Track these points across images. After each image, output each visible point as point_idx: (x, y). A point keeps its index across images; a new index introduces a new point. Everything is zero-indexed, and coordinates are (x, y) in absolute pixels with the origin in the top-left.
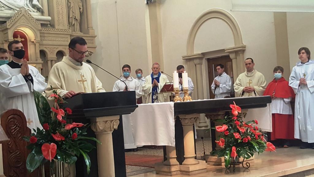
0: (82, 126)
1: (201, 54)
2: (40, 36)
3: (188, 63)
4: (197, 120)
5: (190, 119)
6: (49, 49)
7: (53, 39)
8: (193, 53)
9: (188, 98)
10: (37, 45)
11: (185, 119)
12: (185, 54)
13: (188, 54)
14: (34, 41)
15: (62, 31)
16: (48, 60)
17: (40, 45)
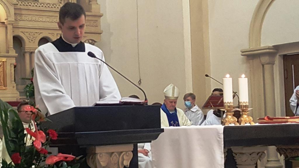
0: (72, 159)
1: (272, 48)
2: (15, 14)
3: (251, 61)
4: (262, 156)
5: (250, 155)
6: (27, 34)
7: (34, 18)
8: (260, 45)
9: (247, 119)
10: (10, 27)
11: (241, 153)
12: (246, 47)
13: (251, 48)
14: (5, 21)
15: (49, 7)
16: (25, 52)
17: (13, 27)
